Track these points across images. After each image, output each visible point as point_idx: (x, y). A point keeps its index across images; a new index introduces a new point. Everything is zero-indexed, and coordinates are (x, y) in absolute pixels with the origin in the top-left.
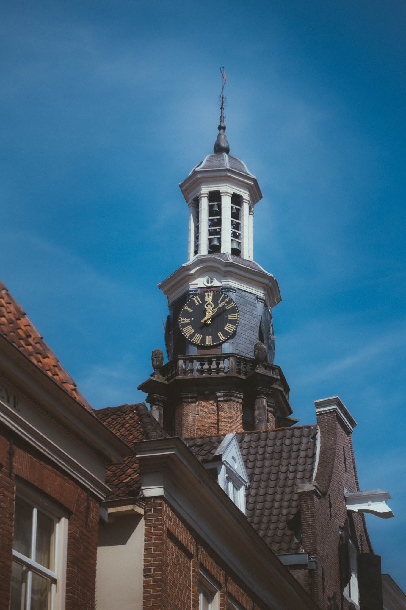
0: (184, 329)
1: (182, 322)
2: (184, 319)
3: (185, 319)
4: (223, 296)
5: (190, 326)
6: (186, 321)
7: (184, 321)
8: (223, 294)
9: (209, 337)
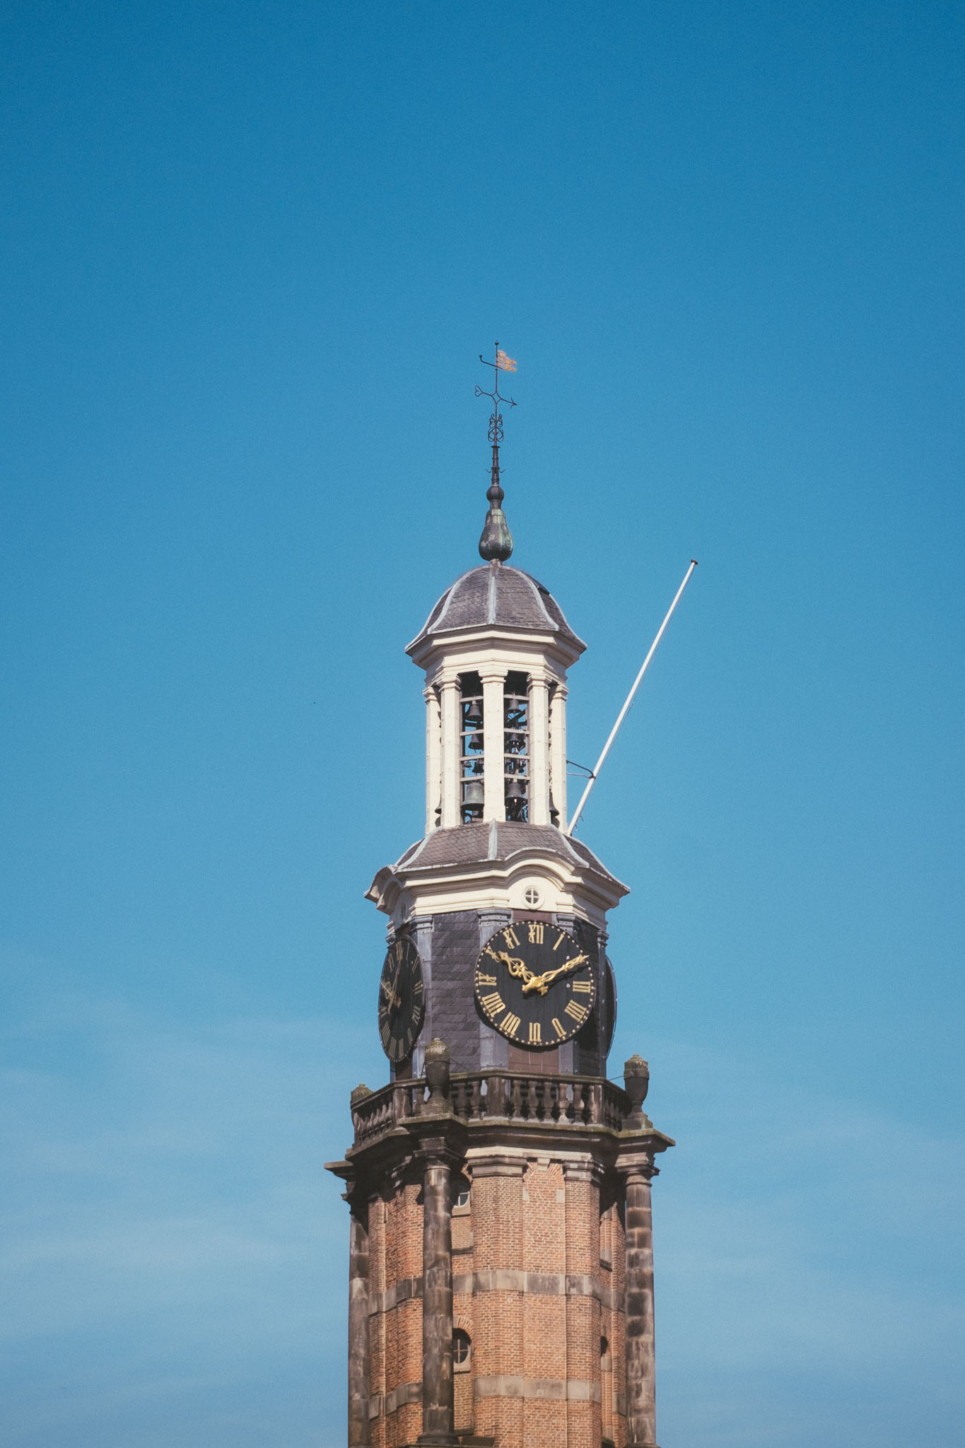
0: (487, 997)
1: (481, 983)
2: (484, 977)
3: (487, 978)
4: (562, 936)
5: (497, 993)
6: (490, 982)
7: (484, 981)
8: (564, 933)
9: (535, 1025)
